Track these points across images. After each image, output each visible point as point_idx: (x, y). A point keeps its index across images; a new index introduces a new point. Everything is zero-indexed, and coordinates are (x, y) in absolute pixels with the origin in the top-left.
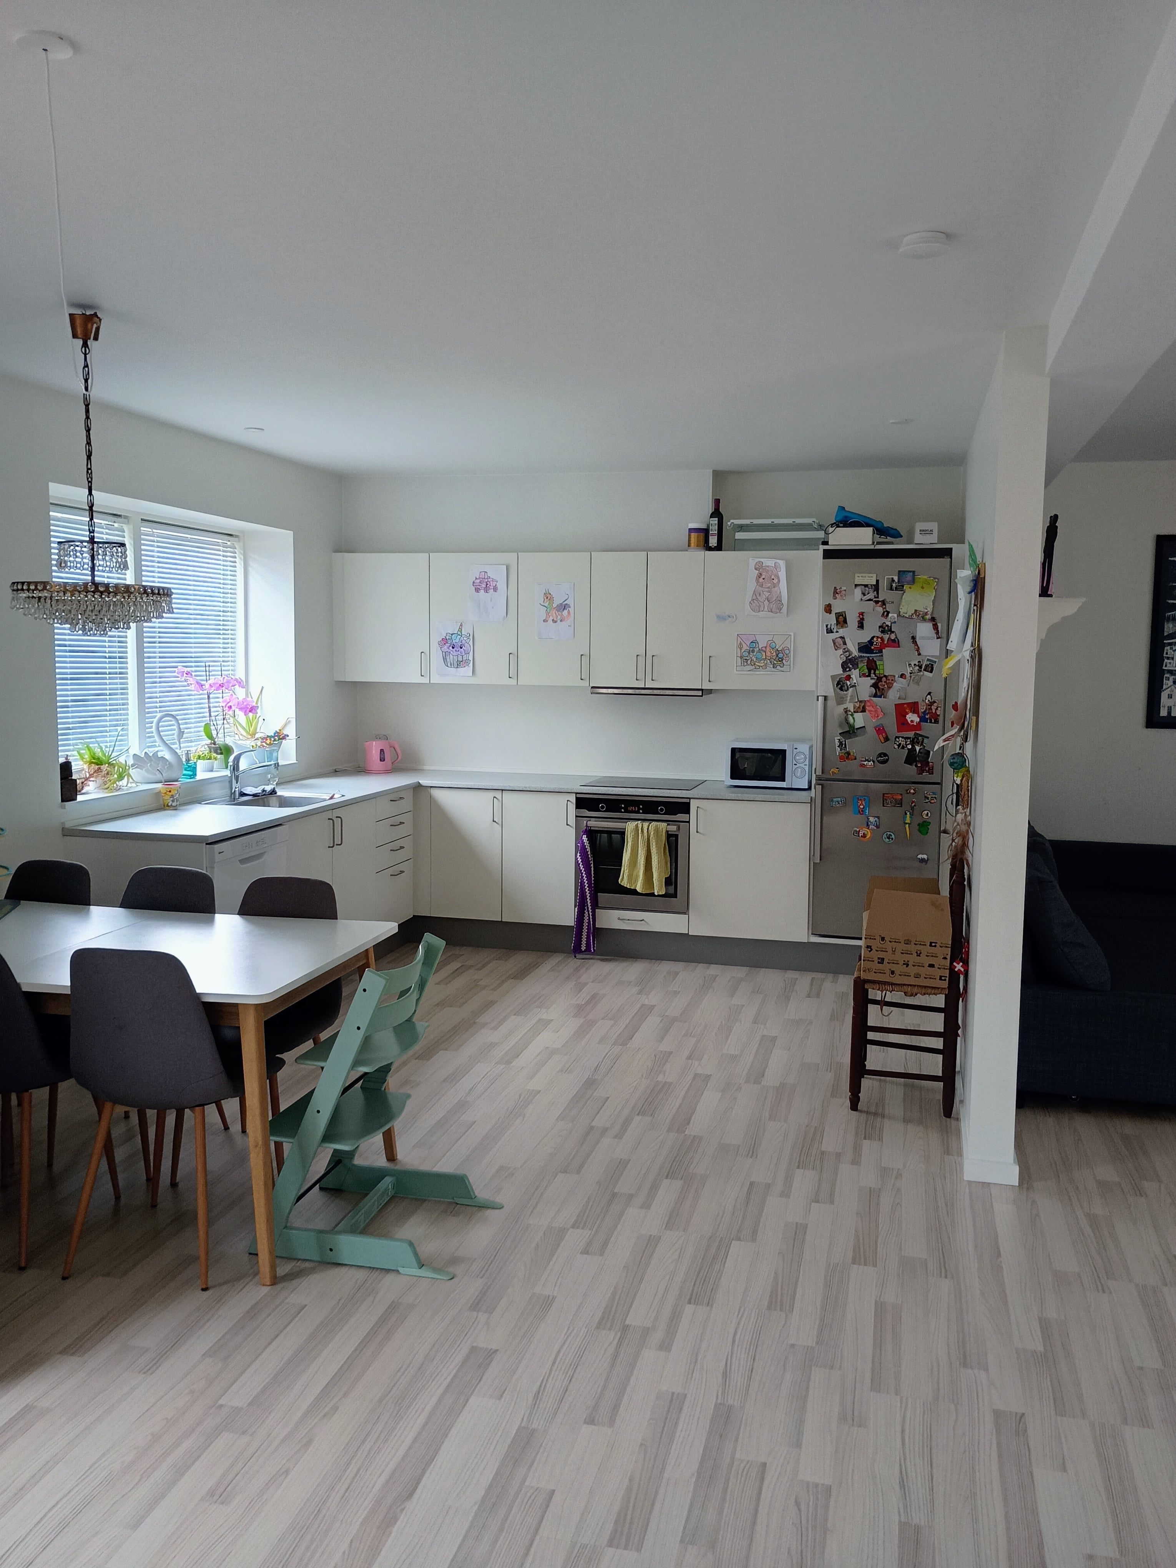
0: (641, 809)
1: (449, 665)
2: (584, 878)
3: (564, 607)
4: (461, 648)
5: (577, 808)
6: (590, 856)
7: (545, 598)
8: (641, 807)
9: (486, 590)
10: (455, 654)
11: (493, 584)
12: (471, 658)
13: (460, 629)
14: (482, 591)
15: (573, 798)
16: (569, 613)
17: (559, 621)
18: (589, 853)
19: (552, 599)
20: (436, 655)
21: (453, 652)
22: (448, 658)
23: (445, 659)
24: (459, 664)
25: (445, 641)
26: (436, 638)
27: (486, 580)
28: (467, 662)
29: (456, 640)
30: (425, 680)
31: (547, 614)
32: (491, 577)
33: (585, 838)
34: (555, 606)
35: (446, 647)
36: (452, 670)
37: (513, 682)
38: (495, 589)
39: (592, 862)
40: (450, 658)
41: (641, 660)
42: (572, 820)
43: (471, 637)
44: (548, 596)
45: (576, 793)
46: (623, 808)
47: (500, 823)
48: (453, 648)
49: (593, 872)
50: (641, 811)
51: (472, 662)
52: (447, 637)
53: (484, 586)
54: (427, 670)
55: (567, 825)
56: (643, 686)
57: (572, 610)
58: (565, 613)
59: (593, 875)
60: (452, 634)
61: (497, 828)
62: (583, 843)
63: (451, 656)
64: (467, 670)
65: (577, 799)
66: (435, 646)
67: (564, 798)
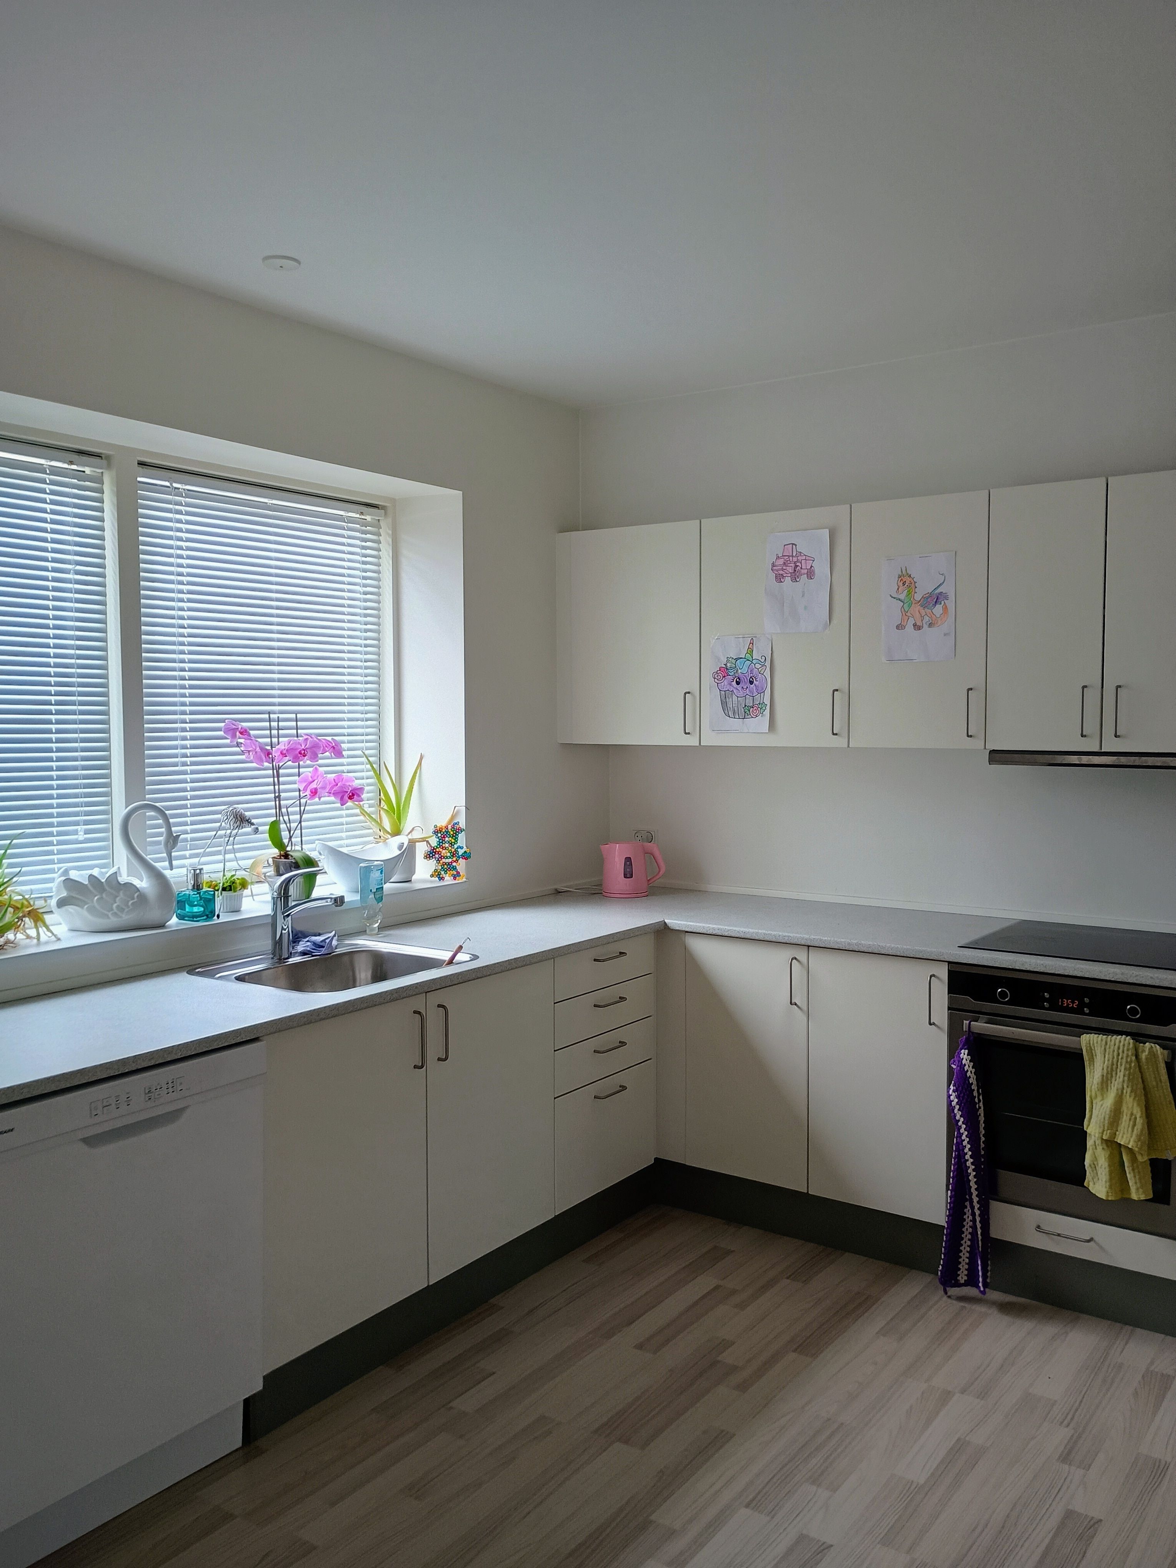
0: (1087, 1005)
1: (731, 714)
2: (964, 1137)
3: (937, 598)
4: (751, 683)
5: (950, 991)
6: (975, 1094)
7: (901, 584)
8: (1087, 1000)
9: (795, 578)
10: (741, 694)
11: (806, 565)
12: (767, 701)
13: (750, 651)
14: (788, 579)
15: (943, 972)
16: (945, 609)
17: (925, 626)
18: (974, 1087)
19: (913, 585)
20: (711, 699)
21: (739, 691)
22: (729, 701)
23: (724, 704)
24: (748, 711)
25: (724, 672)
26: (710, 667)
27: (795, 559)
28: (760, 707)
29: (743, 669)
30: (692, 741)
31: (904, 613)
32: (804, 552)
33: (964, 1055)
34: (918, 597)
35: (726, 682)
36: (736, 723)
37: (840, 742)
38: (810, 574)
39: (981, 1104)
40: (733, 701)
41: (1093, 696)
42: (941, 1015)
43: (768, 664)
44: (906, 580)
45: (949, 963)
46: (1046, 1000)
47: (805, 1008)
48: (738, 683)
49: (982, 1125)
50: (1086, 1010)
51: (768, 707)
52: (728, 665)
53: (790, 570)
54: (695, 723)
55: (930, 1024)
56: (1097, 749)
57: (950, 604)
58: (938, 610)
59: (983, 1132)
60: (737, 659)
61: (801, 1016)
62: (962, 1066)
63: (735, 698)
64: (761, 723)
65: (950, 973)
66: (708, 679)
67: (924, 971)
